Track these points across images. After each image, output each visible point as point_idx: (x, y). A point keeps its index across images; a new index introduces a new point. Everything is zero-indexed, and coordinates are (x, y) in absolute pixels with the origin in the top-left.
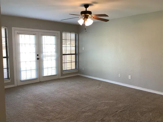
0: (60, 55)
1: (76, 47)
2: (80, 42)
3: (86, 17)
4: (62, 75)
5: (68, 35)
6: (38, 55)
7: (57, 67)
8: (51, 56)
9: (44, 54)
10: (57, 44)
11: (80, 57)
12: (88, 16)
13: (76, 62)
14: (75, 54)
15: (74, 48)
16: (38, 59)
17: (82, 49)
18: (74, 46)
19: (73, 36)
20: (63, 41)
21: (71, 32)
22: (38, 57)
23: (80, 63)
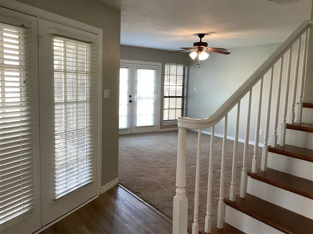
0: (161, 97)
1: (183, 86)
2: (190, 79)
3: (200, 50)
4: (162, 126)
5: (173, 68)
6: (130, 96)
7: (155, 115)
8: (147, 98)
9: (138, 94)
10: (156, 82)
11: (189, 101)
12: (203, 48)
13: (182, 109)
14: (183, 97)
15: (181, 87)
16: (130, 101)
17: (193, 89)
18: (182, 85)
19: (180, 69)
20: (165, 76)
21: (177, 63)
22: (130, 99)
23: (188, 111)
